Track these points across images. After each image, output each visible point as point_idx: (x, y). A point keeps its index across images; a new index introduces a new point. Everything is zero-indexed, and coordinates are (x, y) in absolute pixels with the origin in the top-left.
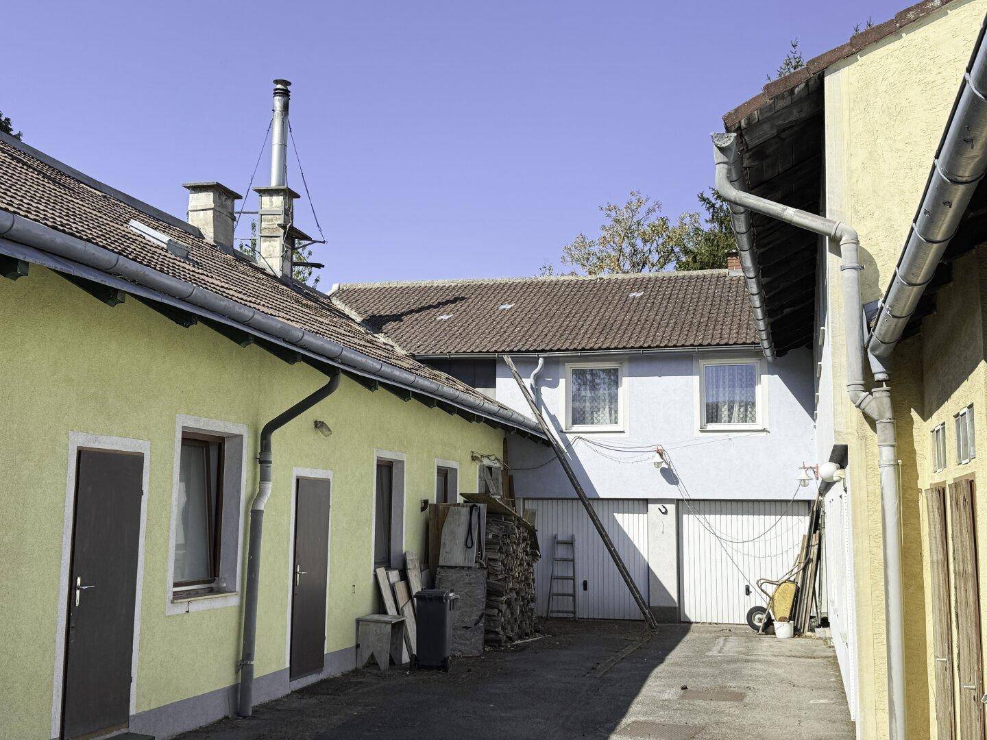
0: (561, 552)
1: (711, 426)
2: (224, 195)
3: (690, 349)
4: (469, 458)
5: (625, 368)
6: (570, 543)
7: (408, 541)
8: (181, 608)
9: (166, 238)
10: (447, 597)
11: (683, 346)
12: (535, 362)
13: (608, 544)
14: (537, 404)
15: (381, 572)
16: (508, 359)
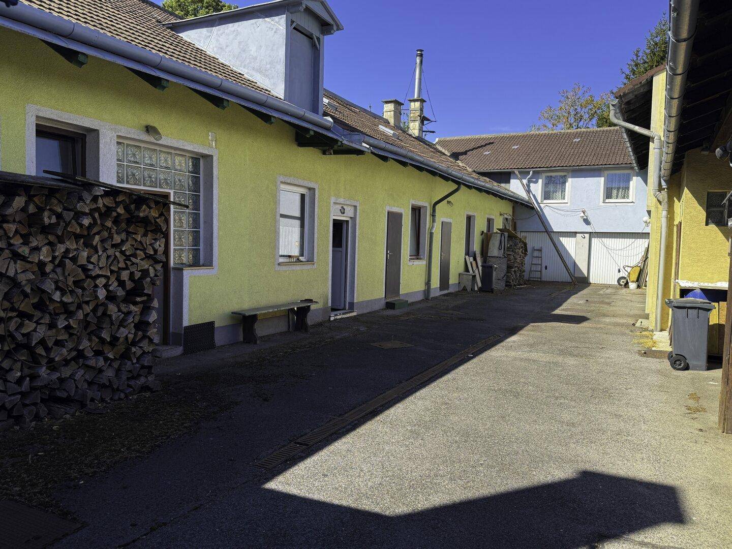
0: (536, 254)
1: (607, 201)
2: (397, 103)
3: (600, 166)
4: (499, 214)
5: (570, 174)
6: (540, 250)
7: (476, 247)
8: (411, 263)
9: (392, 132)
10: (494, 267)
11: (597, 165)
12: (529, 173)
13: (558, 251)
14: (528, 191)
15: (467, 257)
16: (516, 172)
